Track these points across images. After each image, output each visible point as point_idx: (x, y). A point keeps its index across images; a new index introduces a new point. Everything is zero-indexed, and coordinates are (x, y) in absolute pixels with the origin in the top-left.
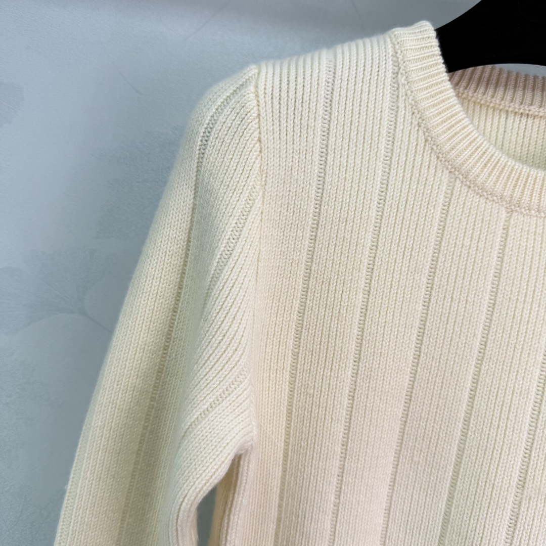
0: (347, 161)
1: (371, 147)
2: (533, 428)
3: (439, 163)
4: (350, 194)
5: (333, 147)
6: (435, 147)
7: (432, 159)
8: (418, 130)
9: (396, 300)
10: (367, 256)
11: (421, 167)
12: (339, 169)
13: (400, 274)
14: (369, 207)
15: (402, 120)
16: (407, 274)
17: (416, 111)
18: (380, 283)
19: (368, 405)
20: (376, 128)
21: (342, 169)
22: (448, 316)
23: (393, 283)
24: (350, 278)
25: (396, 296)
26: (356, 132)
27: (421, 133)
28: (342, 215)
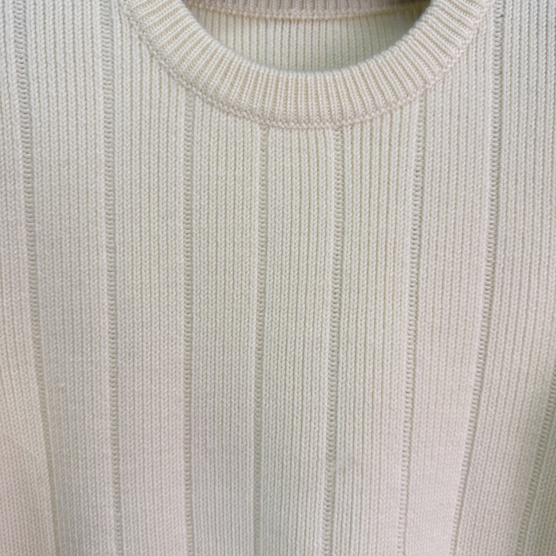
0: (57, 91)
1: (85, 71)
2: (334, 383)
3: (172, 81)
4: (68, 130)
5: (35, 75)
6: (163, 62)
7: (163, 76)
8: (140, 45)
9: (150, 254)
10: (103, 205)
11: (151, 89)
12: (48, 101)
13: (150, 221)
14: (95, 144)
15: (119, 35)
16: (158, 220)
17: (134, 23)
18: (126, 237)
19: (136, 389)
20: (88, 48)
21: (51, 101)
22: (216, 265)
23: (143, 234)
24: (86, 234)
25: (150, 250)
26: (63, 55)
27: (144, 47)
28: (61, 157)
